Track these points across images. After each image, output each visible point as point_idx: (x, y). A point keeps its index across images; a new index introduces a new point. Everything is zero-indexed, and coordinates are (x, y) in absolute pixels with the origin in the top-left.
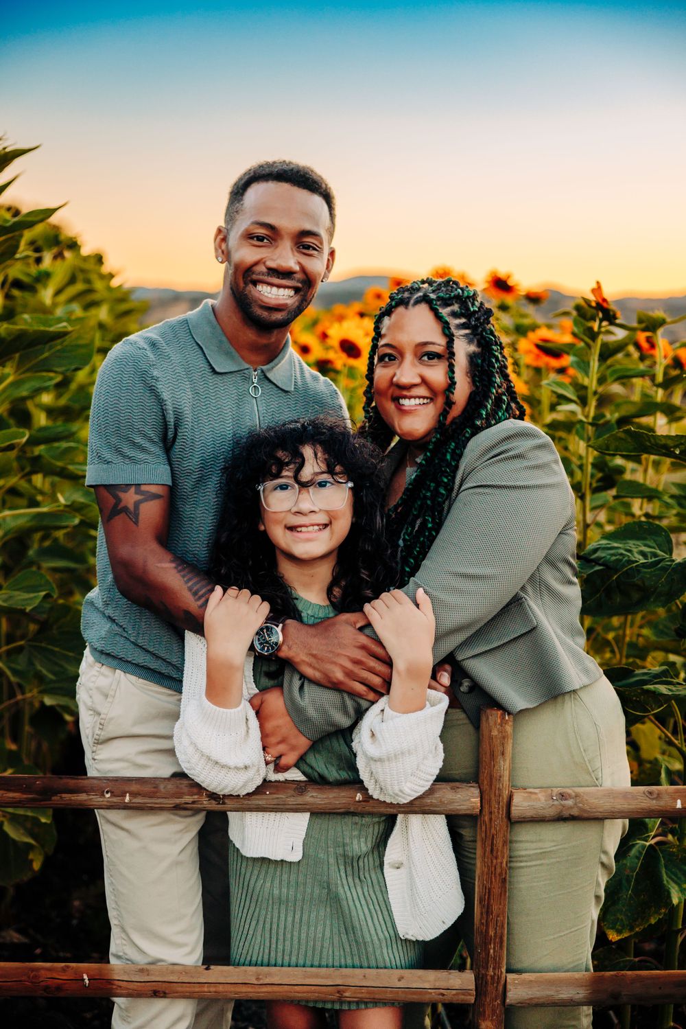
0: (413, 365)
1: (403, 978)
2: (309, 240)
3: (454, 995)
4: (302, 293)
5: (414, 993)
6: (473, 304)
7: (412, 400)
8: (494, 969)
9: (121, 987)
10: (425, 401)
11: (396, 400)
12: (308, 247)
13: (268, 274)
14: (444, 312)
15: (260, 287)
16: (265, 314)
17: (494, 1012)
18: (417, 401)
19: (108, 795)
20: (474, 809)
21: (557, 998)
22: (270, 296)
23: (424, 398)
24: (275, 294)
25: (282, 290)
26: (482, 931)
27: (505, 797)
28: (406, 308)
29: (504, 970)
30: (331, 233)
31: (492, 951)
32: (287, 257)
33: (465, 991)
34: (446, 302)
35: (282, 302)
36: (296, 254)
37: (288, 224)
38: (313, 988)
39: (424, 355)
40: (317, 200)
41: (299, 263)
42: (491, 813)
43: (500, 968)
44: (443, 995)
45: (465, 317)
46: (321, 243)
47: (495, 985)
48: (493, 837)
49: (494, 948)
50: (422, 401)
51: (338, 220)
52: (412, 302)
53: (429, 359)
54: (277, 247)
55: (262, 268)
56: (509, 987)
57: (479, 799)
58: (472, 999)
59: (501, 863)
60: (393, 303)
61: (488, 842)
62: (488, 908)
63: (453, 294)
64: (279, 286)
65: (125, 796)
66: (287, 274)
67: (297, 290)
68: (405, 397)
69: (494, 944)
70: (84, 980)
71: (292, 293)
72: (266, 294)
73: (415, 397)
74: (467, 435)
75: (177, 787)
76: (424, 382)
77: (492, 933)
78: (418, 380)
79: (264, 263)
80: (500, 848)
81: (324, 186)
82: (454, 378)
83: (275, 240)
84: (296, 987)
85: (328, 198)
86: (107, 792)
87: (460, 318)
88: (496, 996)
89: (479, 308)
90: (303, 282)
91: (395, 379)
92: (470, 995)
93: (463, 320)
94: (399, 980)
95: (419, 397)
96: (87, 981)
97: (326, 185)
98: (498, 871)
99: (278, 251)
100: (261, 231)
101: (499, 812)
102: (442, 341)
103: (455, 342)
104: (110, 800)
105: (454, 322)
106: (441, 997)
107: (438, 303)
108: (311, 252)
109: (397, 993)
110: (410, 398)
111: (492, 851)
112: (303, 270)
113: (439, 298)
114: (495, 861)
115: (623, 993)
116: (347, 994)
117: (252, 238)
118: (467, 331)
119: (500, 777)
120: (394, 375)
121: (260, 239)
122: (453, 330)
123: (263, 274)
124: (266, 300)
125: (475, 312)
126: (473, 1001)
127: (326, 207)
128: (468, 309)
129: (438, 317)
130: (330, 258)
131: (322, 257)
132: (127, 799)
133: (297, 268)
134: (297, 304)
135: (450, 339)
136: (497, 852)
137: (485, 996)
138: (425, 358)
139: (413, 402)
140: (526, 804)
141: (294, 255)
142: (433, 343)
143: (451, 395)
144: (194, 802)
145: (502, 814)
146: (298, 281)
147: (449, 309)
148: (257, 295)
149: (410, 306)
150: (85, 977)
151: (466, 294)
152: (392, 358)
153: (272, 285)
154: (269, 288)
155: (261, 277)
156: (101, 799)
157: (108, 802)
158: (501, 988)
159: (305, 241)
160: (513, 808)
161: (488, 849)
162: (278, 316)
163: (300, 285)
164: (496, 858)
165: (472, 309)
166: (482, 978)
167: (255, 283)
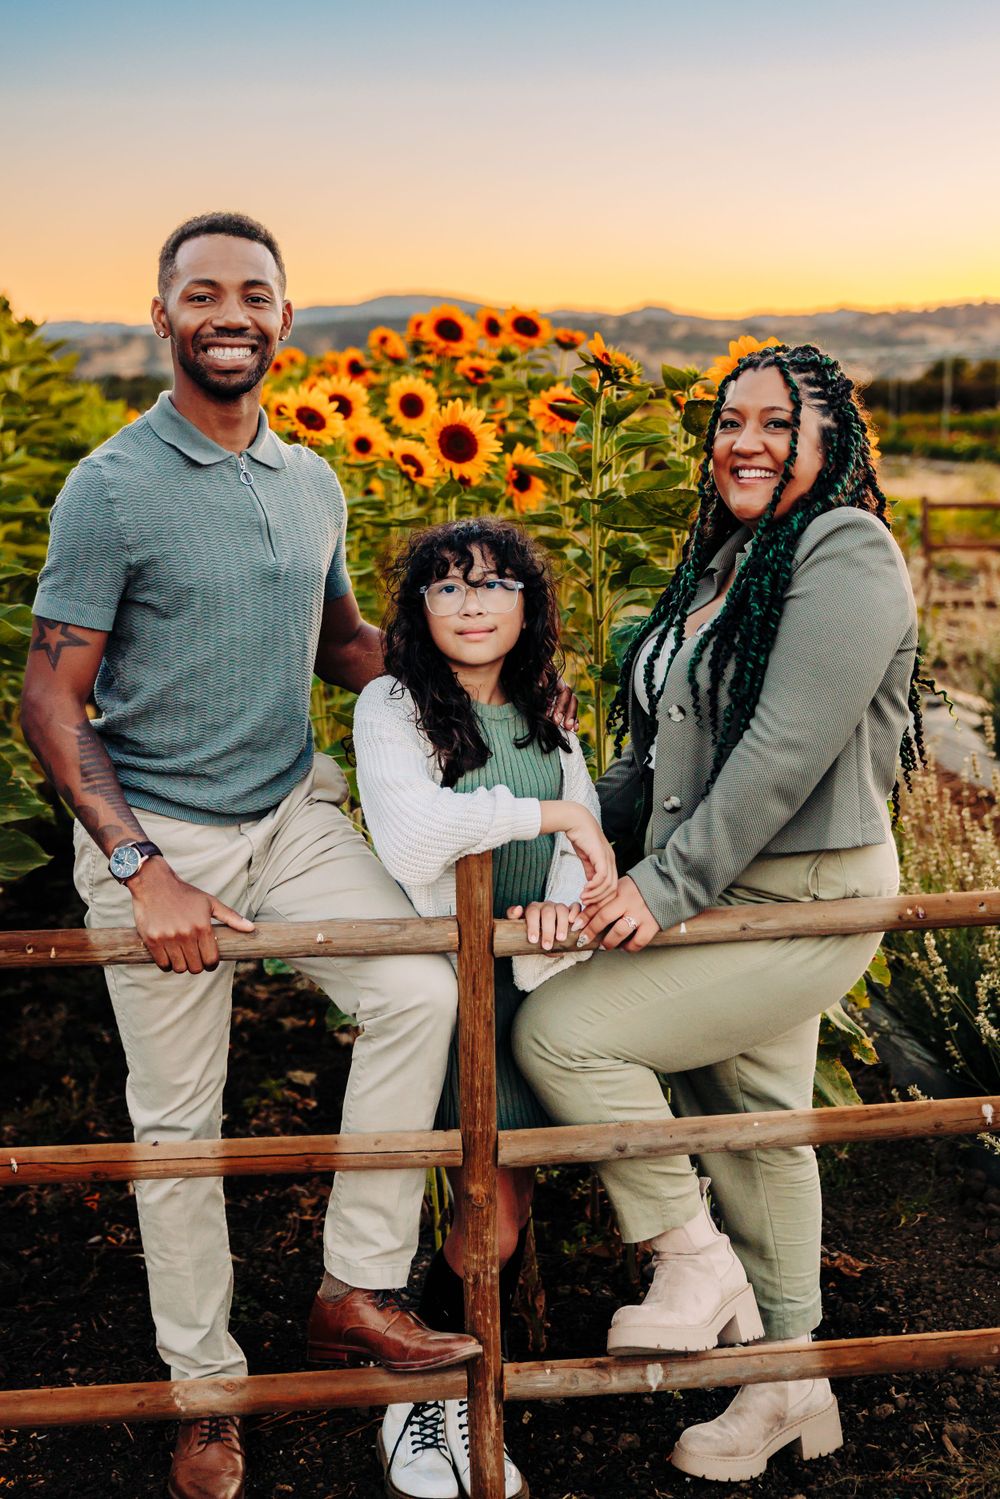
0: (757, 431)
1: (379, 1141)
2: (256, 291)
3: (439, 1157)
4: (260, 351)
5: (393, 1158)
6: (832, 374)
7: (753, 471)
8: (483, 1124)
9: (55, 1170)
10: (768, 474)
11: (735, 471)
12: (258, 300)
13: (218, 335)
14: (796, 378)
15: (211, 352)
16: (223, 379)
17: (485, 1173)
18: (758, 473)
19: (30, 951)
20: (452, 944)
21: (555, 1153)
22: (224, 358)
23: (767, 469)
24: (232, 355)
25: (236, 350)
26: (467, 1083)
27: (486, 929)
28: (755, 370)
29: (494, 1125)
30: (283, 285)
31: (479, 1105)
32: (235, 313)
33: (451, 1152)
34: (801, 368)
35: (239, 363)
36: (245, 308)
37: (231, 278)
38: (277, 1158)
39: (771, 423)
40: (259, 249)
41: (250, 318)
42: (471, 948)
43: (489, 1123)
44: (426, 1158)
45: (821, 386)
46: (271, 293)
47: (485, 1143)
48: (475, 974)
49: (482, 1102)
50: (763, 473)
51: (287, 270)
52: (762, 364)
53: (775, 426)
54: (221, 303)
55: (210, 330)
56: (500, 1145)
57: (457, 933)
58: (459, 1161)
59: (485, 1004)
60: (741, 366)
61: (470, 980)
62: (473, 1055)
63: (809, 359)
64: (232, 346)
65: (50, 951)
66: (240, 331)
67: (254, 349)
68: (744, 468)
69: (482, 1096)
70: (11, 1165)
71: (248, 352)
72: (220, 357)
73: (756, 468)
74: (817, 509)
75: (111, 937)
76: (767, 450)
77: (478, 1084)
78: (760, 448)
79: (211, 323)
80: (483, 987)
81: (262, 231)
82: (795, 448)
83: (218, 297)
84: (258, 1159)
85: (270, 244)
86: (29, 948)
87: (815, 386)
88: (486, 1155)
89: (839, 378)
90: (257, 338)
91: (734, 448)
92: (457, 1156)
93: (818, 389)
94: (376, 1144)
95: (761, 469)
96: (15, 1167)
97: (266, 231)
98: (482, 1013)
99: (224, 307)
100: (202, 290)
101: (479, 946)
102: (789, 407)
103: (802, 410)
104: (34, 956)
105: (806, 390)
106: (424, 1160)
107: (791, 368)
108: (261, 304)
109: (372, 1158)
110: (751, 468)
111: (474, 991)
112: (257, 326)
113: (793, 363)
114: (478, 1002)
115: (629, 1145)
116: (316, 1163)
117: (192, 300)
118: (823, 402)
119: (480, 906)
120: (734, 443)
121: (201, 299)
122: (803, 396)
123: (212, 336)
124: (221, 364)
125: (833, 381)
126: (460, 1163)
127: (270, 255)
128: (825, 377)
129: (788, 382)
130: (286, 312)
131: (275, 309)
132: (53, 954)
133: (249, 323)
134: (256, 363)
135: (797, 406)
136: (480, 993)
137: (474, 1157)
138: (772, 426)
139: (754, 473)
140: (510, 936)
141: (242, 310)
142: (781, 409)
143: (792, 468)
144: (130, 954)
145: (484, 949)
146: (252, 338)
147: (803, 376)
148: (210, 361)
149: (759, 369)
150: (13, 1161)
151: (824, 361)
152: (733, 424)
153: (223, 346)
154: (221, 350)
155: (211, 340)
156: (22, 956)
157: (30, 958)
158: (491, 1147)
159: (253, 293)
160: (495, 941)
161: (470, 989)
162: (237, 379)
163: (255, 342)
164: (480, 999)
165: (830, 378)
166: (470, 1137)
167: (205, 348)
